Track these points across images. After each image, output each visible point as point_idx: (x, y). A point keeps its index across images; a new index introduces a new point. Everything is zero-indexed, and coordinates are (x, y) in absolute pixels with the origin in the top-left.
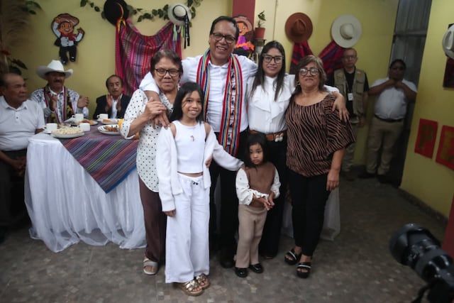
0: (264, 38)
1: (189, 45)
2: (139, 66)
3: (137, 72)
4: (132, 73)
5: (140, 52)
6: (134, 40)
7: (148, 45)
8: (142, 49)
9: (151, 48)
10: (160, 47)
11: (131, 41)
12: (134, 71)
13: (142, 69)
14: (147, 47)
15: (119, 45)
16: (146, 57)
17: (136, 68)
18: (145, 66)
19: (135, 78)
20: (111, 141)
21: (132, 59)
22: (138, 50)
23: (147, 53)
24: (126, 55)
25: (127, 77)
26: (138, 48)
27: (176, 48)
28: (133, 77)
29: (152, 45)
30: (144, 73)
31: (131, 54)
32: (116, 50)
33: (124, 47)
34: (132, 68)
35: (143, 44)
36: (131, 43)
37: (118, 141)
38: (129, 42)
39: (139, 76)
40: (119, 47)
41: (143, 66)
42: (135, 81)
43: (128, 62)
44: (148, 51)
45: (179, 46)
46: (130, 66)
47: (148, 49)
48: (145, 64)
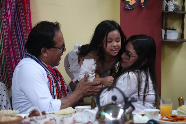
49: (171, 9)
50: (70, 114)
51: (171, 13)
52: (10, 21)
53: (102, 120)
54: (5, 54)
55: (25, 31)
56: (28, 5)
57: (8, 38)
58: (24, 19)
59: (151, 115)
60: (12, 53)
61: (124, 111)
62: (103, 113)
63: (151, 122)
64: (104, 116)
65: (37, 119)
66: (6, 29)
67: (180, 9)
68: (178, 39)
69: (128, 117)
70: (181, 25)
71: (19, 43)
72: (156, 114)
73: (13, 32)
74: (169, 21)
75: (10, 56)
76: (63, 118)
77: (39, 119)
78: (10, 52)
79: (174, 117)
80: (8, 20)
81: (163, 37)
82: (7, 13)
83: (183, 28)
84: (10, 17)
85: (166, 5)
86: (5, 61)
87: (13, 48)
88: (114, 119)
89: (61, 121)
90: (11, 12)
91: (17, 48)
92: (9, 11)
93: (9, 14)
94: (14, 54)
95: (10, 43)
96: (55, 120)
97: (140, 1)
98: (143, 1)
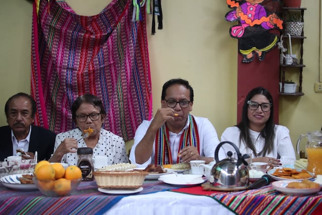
0: (302, 7)
1: (160, 27)
2: (73, 69)
3: (69, 80)
4: (60, 85)
5: (74, 45)
6: (63, 25)
7: (88, 32)
8: (77, 40)
9: (93, 37)
10: (109, 34)
11: (58, 26)
12: (64, 79)
13: (78, 74)
14: (87, 35)
15: (38, 35)
16: (84, 53)
17: (67, 74)
18: (82, 69)
19: (65, 90)
20: (22, 201)
21: (60, 58)
22: (71, 41)
23: (87, 46)
24: (49, 51)
25: (51, 91)
26: (70, 38)
27: (138, 34)
28: (61, 89)
29: (95, 31)
30: (81, 82)
31: (58, 50)
32: (32, 44)
33: (46, 37)
34: (60, 74)
35: (79, 31)
36: (59, 30)
37: (33, 201)
38: (55, 28)
39: (72, 87)
40: (38, 38)
41: (79, 70)
42: (66, 97)
43: (53, 64)
44: (88, 42)
45: (142, 29)
46: (56, 70)
47: (89, 39)
48: (82, 66)
49: (289, 62)
51: (289, 66)
52: (129, 74)
54: (124, 107)
55: (144, 84)
56: (147, 59)
57: (127, 92)
58: (142, 73)
60: (131, 106)
61: (238, 168)
62: (219, 169)
63: (265, 177)
64: (220, 172)
66: (125, 82)
67: (298, 62)
68: (296, 92)
69: (244, 173)
70: (299, 78)
71: (138, 96)
73: (132, 85)
74: (287, 74)
75: (129, 109)
78: (129, 106)
79: (288, 171)
80: (127, 73)
81: (281, 91)
82: (126, 67)
83: (301, 81)
84: (129, 71)
85: (284, 58)
86: (124, 114)
87: (132, 101)
88: (230, 175)
90: (130, 66)
91: (136, 101)
92: (128, 65)
93: (128, 68)
94: (133, 107)
95: (129, 97)
97: (257, 54)
98: (260, 55)
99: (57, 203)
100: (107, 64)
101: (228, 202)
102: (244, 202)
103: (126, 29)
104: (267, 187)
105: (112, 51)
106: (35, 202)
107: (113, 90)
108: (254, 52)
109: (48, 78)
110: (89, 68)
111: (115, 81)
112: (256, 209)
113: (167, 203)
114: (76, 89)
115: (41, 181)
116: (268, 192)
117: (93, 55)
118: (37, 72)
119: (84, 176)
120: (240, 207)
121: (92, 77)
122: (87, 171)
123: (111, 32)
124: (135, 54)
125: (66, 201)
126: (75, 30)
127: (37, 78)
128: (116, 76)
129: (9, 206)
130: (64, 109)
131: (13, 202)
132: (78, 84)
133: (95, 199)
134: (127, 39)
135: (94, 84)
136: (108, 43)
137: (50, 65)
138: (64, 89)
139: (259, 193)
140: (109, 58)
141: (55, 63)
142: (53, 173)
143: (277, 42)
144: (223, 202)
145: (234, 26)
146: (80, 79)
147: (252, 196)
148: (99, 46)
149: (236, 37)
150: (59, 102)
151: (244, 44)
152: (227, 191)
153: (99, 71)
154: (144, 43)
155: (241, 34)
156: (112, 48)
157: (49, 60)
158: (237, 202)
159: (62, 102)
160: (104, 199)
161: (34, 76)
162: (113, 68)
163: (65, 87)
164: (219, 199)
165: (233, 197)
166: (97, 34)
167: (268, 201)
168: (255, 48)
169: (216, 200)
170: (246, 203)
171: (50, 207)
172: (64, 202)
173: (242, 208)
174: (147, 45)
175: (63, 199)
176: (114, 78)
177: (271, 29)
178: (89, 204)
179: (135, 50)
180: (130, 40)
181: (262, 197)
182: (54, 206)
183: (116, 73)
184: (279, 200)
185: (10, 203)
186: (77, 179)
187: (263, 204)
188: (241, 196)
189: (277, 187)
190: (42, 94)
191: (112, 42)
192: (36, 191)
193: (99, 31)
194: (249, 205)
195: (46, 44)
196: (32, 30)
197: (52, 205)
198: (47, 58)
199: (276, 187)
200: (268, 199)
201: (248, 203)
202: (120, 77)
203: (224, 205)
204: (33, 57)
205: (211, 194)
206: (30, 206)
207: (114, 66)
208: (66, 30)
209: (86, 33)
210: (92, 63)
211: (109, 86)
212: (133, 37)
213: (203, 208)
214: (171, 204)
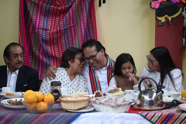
1: (104, 2)
2: (46, 30)
3: (44, 36)
4: (38, 39)
5: (48, 13)
6: (40, 1)
7: (56, 5)
8: (49, 10)
9: (60, 8)
10: (70, 7)
11: (37, 1)
12: (40, 36)
13: (50, 33)
14: (56, 7)
15: (24, 7)
16: (54, 19)
17: (42, 33)
18: (52, 29)
19: (41, 44)
20: (16, 116)
21: (38, 23)
22: (45, 11)
23: (56, 14)
24: (30, 18)
25: (32, 44)
26: (44, 9)
27: (89, 6)
28: (39, 43)
29: (61, 5)
30: (52, 38)
31: (37, 17)
32: (20, 13)
33: (29, 9)
34: (38, 33)
35: (50, 5)
36: (37, 4)
37: (23, 116)
38: (34, 3)
39: (46, 42)
40: (24, 9)
41: (51, 30)
42: (42, 48)
43: (33, 26)
44: (56, 11)
45: (92, 3)
46: (36, 30)
47: (57, 10)
48: (53, 27)
50: (122, 95)
52: (83, 33)
53: (142, 100)
56: (95, 23)
58: (92, 32)
59: (175, 96)
61: (157, 94)
62: (143, 95)
63: (174, 101)
64: (144, 97)
65: (100, 99)
66: (81, 38)
72: (178, 96)
73: (85, 40)
76: (117, 98)
77: (101, 99)
80: (82, 32)
81: (184, 44)
82: (81, 28)
84: (83, 31)
88: (150, 99)
89: (116, 100)
90: (84, 27)
92: (82, 27)
93: (83, 29)
96: (112, 99)
97: (168, 20)
98: (170, 20)
99: (39, 118)
100: (68, 26)
101: (150, 118)
102: (161, 118)
103: (81, 3)
104: (175, 108)
105: (72, 17)
106: (24, 117)
107: (73, 43)
108: (166, 18)
109: (30, 36)
110: (57, 29)
111: (74, 37)
112: (169, 122)
113: (110, 118)
114: (48, 42)
115: (28, 103)
116: (177, 111)
117: (60, 20)
118: (22, 31)
119: (56, 100)
120: (158, 121)
121: (59, 35)
122: (57, 96)
123: (72, 5)
124: (87, 19)
125: (44, 117)
126: (47, 4)
127: (23, 36)
128: (75, 34)
129: (7, 119)
130: (41, 56)
131: (9, 117)
132: (50, 40)
133: (63, 115)
134: (82, 10)
135: (60, 39)
136: (70, 12)
137: (31, 27)
138: (40, 42)
139: (170, 112)
140: (70, 22)
141: (34, 25)
142: (36, 98)
143: (181, 12)
144: (147, 117)
145: (152, 1)
146: (51, 36)
147: (166, 114)
148: (63, 14)
149: (154, 8)
150: (37, 51)
151: (159, 12)
152: (149, 110)
153: (63, 31)
154: (93, 12)
155: (157, 6)
156: (72, 15)
157: (31, 24)
158: (156, 118)
159: (39, 51)
160: (69, 115)
161: (21, 34)
162: (72, 29)
163: (41, 41)
164: (144, 116)
165: (153, 114)
166: (62, 6)
167: (177, 117)
168: (167, 15)
169: (142, 116)
170: (162, 118)
171: (34, 120)
172: (43, 117)
173: (160, 121)
174: (95, 14)
175: (42, 115)
176: (73, 35)
177: (178, 3)
178: (59, 118)
179: (87, 17)
180: (84, 10)
181: (173, 115)
182: (36, 120)
183: (74, 32)
184: (184, 116)
185: (8, 118)
186: (51, 102)
187: (173, 119)
188: (158, 114)
189: (183, 108)
190: (27, 46)
191: (72, 12)
192: (25, 110)
193: (63, 5)
194: (164, 120)
195: (28, 13)
196: (20, 4)
197: (35, 119)
198: (29, 22)
199: (181, 108)
200: (177, 116)
201: (163, 118)
202: (77, 34)
203: (147, 119)
204: (21, 22)
205: (138, 112)
206: (21, 119)
207: (74, 27)
208: (41, 4)
209: (55, 6)
210: (59, 26)
211: (70, 40)
212: (86, 8)
213: (134, 121)
214: (112, 118)
